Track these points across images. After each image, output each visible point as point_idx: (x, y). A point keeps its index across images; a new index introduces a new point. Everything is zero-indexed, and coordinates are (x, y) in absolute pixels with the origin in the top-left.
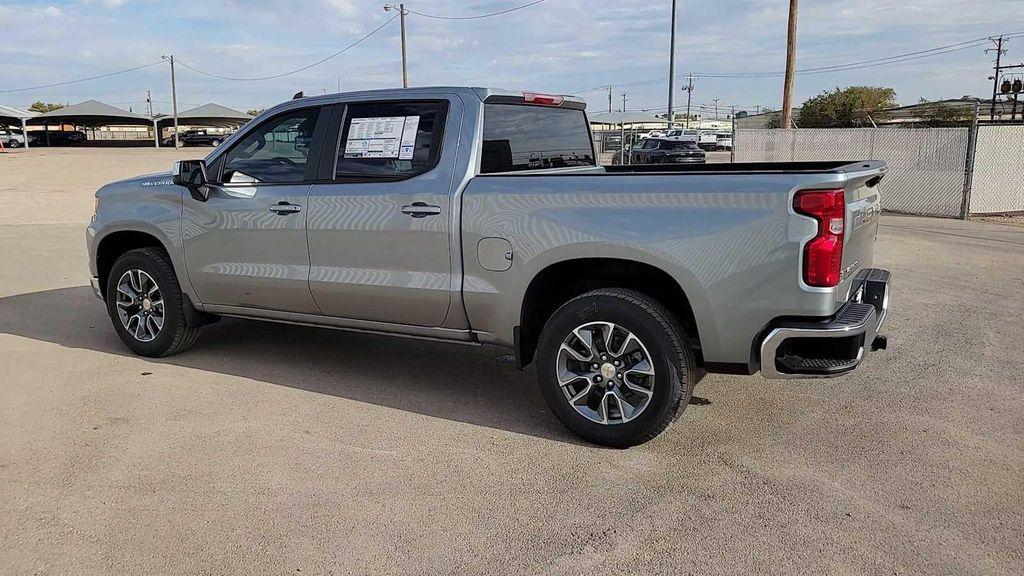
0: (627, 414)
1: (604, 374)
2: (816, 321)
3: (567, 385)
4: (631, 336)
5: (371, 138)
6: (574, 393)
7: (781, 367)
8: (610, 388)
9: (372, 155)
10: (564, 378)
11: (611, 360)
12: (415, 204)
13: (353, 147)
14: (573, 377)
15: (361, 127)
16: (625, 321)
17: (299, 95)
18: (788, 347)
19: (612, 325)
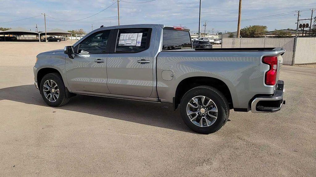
0: (209, 124)
1: (201, 112)
2: (268, 96)
3: (189, 115)
4: (211, 100)
5: (127, 39)
6: (192, 117)
7: (258, 109)
8: (203, 116)
9: (128, 45)
10: (189, 113)
11: (204, 108)
12: (142, 60)
13: (121, 42)
14: (191, 113)
15: (123, 36)
16: (208, 95)
17: (102, 26)
18: (260, 103)
19: (204, 97)
